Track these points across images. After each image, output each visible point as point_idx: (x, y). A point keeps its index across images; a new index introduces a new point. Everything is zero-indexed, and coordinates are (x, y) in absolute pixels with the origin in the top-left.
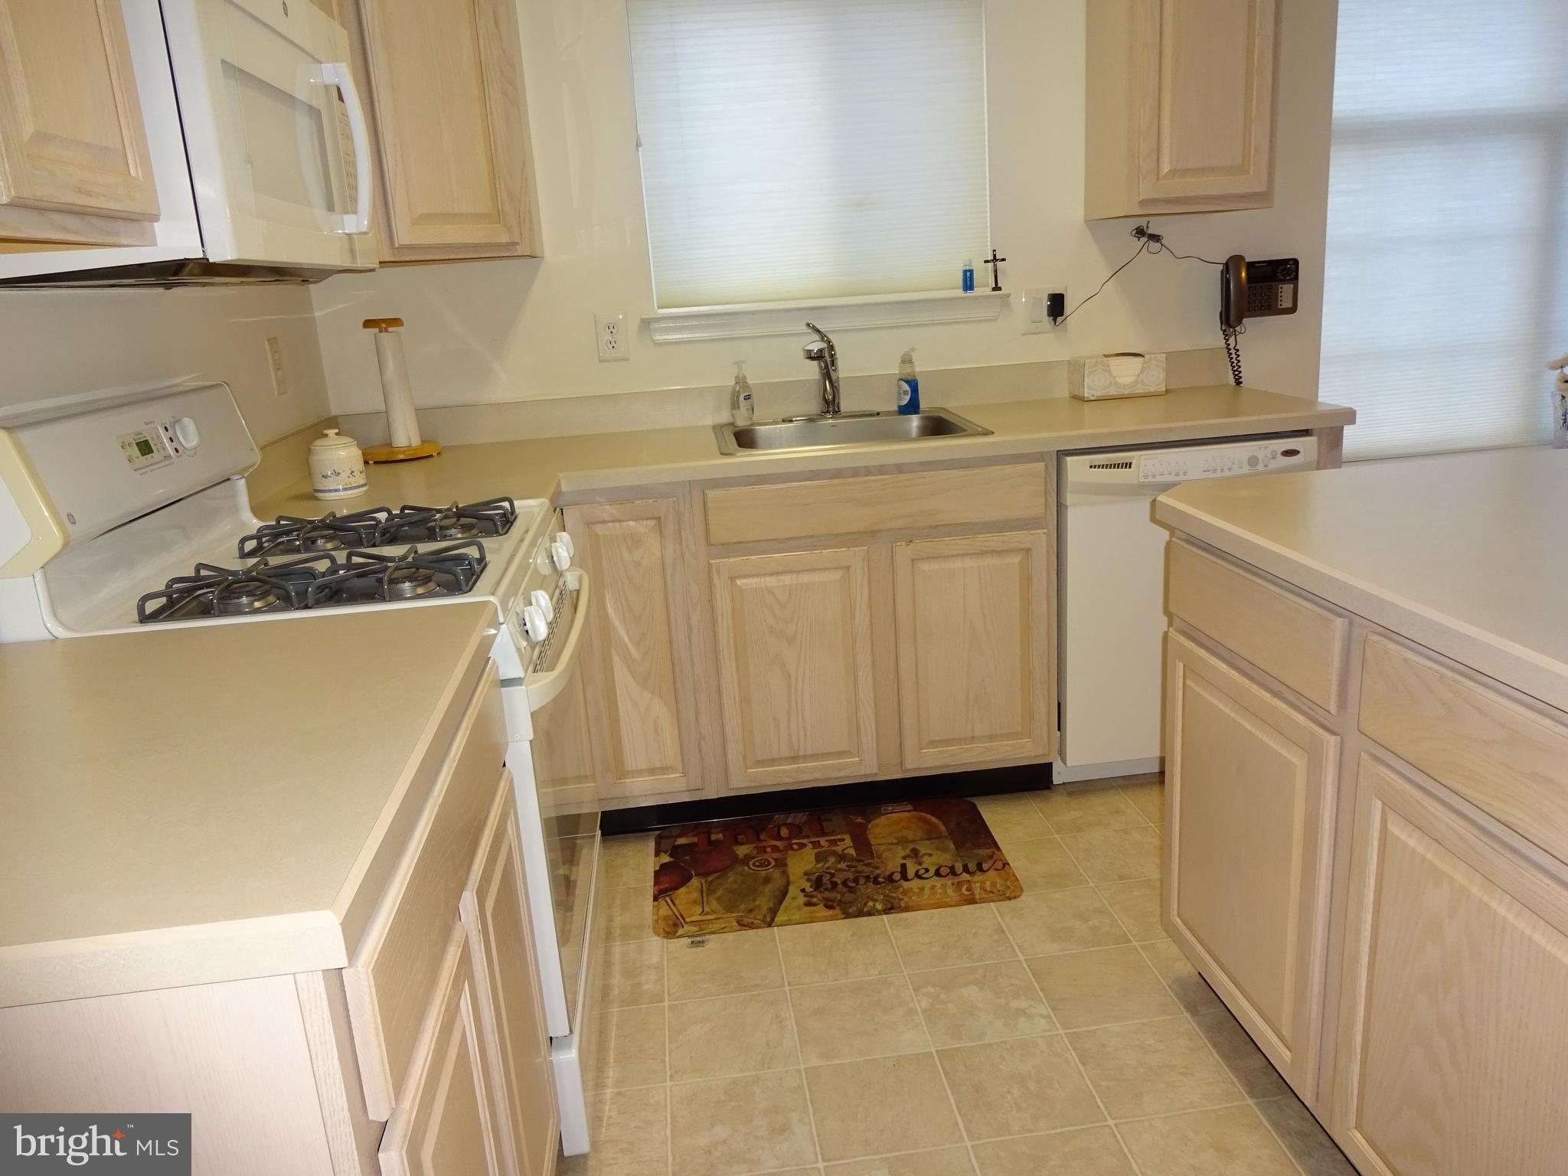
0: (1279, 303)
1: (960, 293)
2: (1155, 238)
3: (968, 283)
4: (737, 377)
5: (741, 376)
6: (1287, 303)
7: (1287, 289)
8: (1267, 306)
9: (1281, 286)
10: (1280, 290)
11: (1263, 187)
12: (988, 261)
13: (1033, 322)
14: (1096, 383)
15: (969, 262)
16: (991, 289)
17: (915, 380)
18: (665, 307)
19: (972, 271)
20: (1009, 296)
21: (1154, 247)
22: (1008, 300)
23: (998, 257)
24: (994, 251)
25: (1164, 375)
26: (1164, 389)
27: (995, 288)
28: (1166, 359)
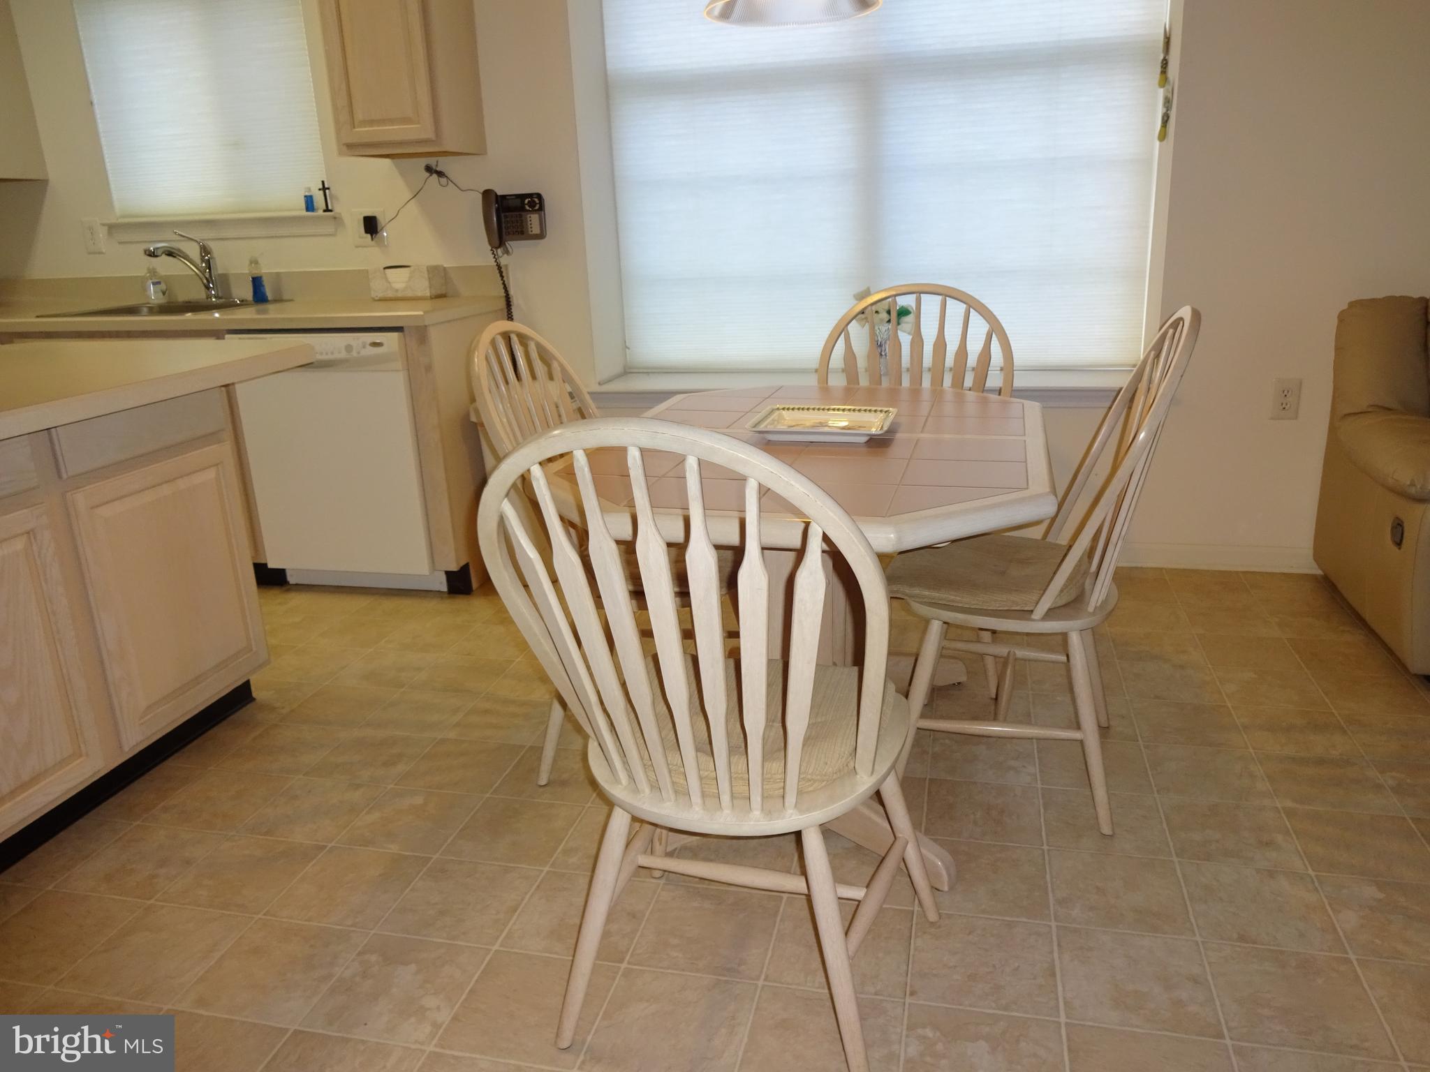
0: (530, 230)
1: (304, 213)
2: (440, 174)
3: (309, 203)
4: (148, 269)
5: (151, 267)
6: (536, 230)
7: (534, 219)
8: (521, 232)
9: (529, 216)
10: (529, 219)
11: (430, 134)
12: (320, 189)
13: (360, 237)
14: (378, 288)
15: (309, 189)
16: (325, 211)
17: (261, 277)
18: (124, 217)
19: (311, 197)
20: (337, 216)
21: (443, 180)
22: (337, 220)
23: (326, 186)
24: (323, 182)
25: (426, 283)
26: (428, 294)
27: (327, 210)
28: (428, 271)
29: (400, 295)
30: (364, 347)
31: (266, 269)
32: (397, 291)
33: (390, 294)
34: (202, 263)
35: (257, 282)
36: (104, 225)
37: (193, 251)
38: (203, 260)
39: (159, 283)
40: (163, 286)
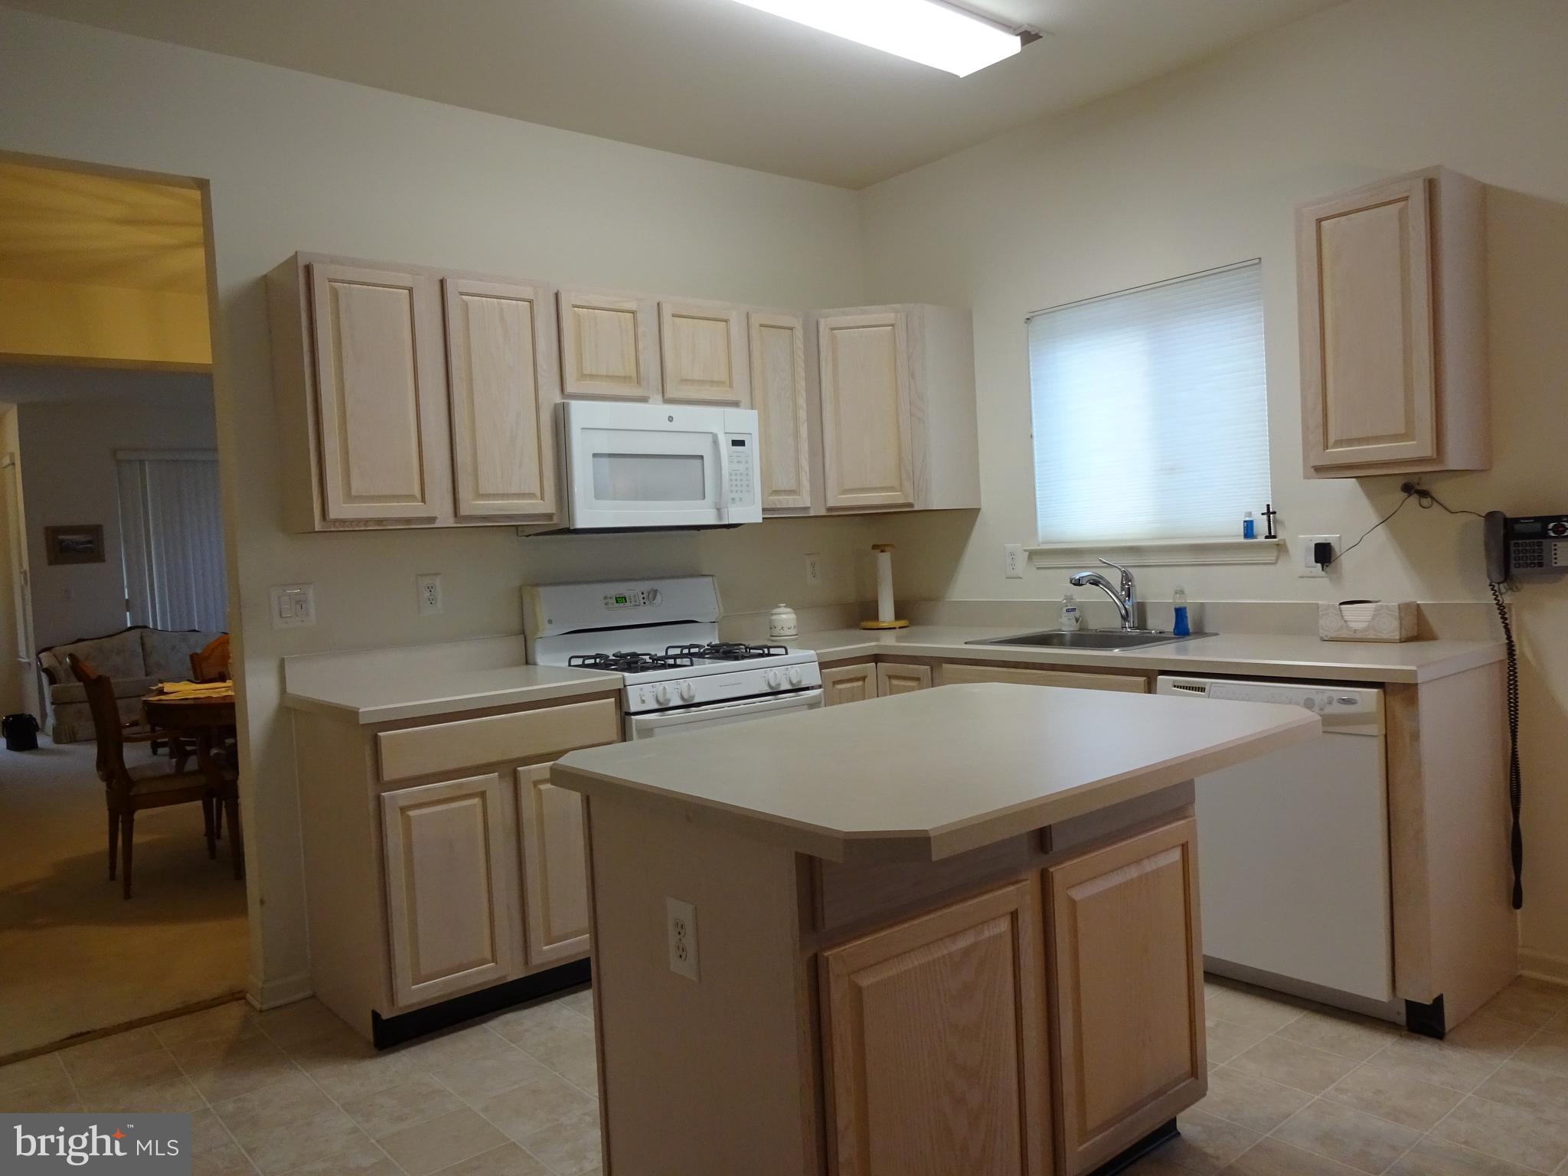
0: (1552, 561)
1: (1242, 540)
2: (1427, 494)
3: (1249, 529)
4: (1068, 597)
5: (1071, 595)
6: (1562, 561)
7: (1560, 548)
9: (1553, 544)
10: (1553, 548)
11: (1428, 451)
12: (1263, 514)
13: (1307, 567)
14: (1329, 625)
15: (1250, 514)
16: (1267, 537)
17: (1185, 608)
18: (1045, 543)
19: (1251, 522)
20: (1282, 543)
21: (1426, 502)
22: (1281, 548)
23: (1271, 510)
24: (1268, 506)
25: (1395, 624)
26: (1398, 637)
27: (1270, 536)
28: (1399, 608)
29: (1358, 635)
30: (1330, 703)
31: (1191, 599)
32: (1355, 631)
33: (1344, 634)
34: (1122, 591)
35: (1180, 613)
36: (1025, 551)
37: (1114, 578)
38: (1123, 589)
39: (1074, 610)
40: (1077, 613)
